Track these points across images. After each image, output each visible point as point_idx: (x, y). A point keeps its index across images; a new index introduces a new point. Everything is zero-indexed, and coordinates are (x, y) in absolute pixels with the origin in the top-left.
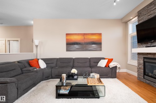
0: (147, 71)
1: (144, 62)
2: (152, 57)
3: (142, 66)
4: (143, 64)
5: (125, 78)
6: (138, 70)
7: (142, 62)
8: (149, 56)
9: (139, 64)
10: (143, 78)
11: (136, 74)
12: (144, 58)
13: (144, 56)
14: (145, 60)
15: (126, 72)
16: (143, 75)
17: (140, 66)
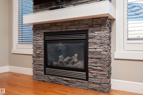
0: (49, 58)
1: (46, 42)
2: (59, 30)
3: (41, 51)
4: (43, 47)
5: (9, 84)
6: (34, 61)
7: (41, 42)
8: (55, 29)
9: (36, 48)
10: (43, 73)
11: (29, 71)
12: (46, 34)
13: (46, 31)
14: (47, 38)
15: (9, 72)
16: (43, 69)
17: (37, 52)
